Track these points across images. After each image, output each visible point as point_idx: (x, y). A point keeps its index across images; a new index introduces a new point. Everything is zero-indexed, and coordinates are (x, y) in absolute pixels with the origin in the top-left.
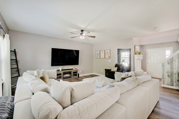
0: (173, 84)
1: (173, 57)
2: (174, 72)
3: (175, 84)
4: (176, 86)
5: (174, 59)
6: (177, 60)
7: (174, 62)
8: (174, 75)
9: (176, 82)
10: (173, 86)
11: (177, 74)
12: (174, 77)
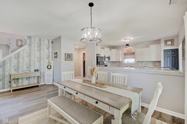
0: (5, 87)
1: (5, 60)
2: (6, 75)
3: (6, 86)
4: (7, 88)
5: (6, 62)
6: (9, 63)
7: (6, 64)
8: (6, 78)
9: (7, 84)
10: (5, 88)
11: (8, 76)
12: (6, 79)
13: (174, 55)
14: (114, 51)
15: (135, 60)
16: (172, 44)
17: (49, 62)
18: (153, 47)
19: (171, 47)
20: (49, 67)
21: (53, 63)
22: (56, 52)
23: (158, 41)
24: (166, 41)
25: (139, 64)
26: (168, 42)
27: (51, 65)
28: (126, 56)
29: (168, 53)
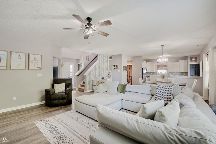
0: (90, 89)
1: (90, 71)
7: (91, 74)
13: (197, 68)
14: (149, 63)
15: (167, 71)
16: (196, 60)
17: (109, 73)
18: (182, 62)
19: (195, 62)
20: (109, 76)
21: (111, 73)
22: (114, 65)
23: (185, 58)
24: (191, 58)
25: (170, 74)
26: (193, 59)
27: (110, 74)
28: (159, 68)
29: (193, 66)
